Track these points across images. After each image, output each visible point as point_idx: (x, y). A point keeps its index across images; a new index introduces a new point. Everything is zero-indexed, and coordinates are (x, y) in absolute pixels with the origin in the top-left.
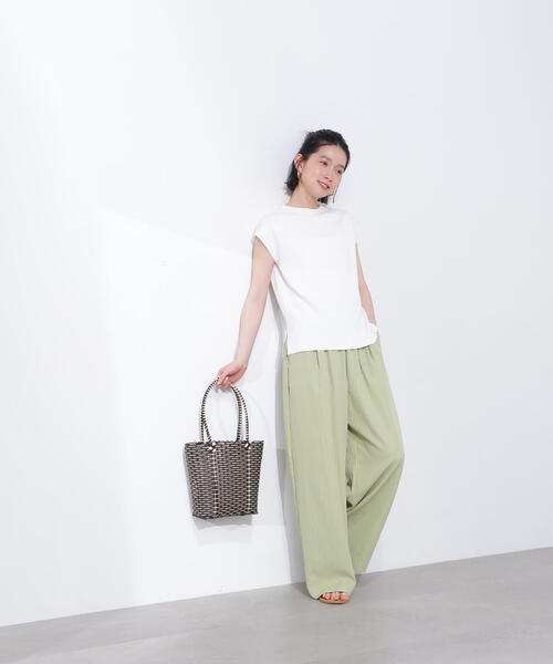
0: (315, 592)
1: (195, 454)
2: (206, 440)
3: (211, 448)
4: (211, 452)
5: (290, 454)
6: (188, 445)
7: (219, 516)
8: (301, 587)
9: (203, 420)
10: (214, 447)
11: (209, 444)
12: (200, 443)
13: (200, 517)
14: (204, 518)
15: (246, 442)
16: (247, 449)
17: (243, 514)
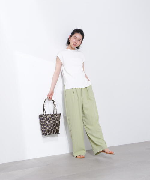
0: (75, 155)
1: (42, 118)
2: (45, 114)
3: (46, 116)
4: (46, 117)
5: (67, 117)
6: (40, 115)
7: (49, 134)
8: (72, 154)
9: (44, 108)
10: (47, 116)
11: (46, 115)
12: (43, 115)
13: (44, 135)
14: (45, 135)
15: (56, 114)
16: (56, 116)
17: (55, 134)
